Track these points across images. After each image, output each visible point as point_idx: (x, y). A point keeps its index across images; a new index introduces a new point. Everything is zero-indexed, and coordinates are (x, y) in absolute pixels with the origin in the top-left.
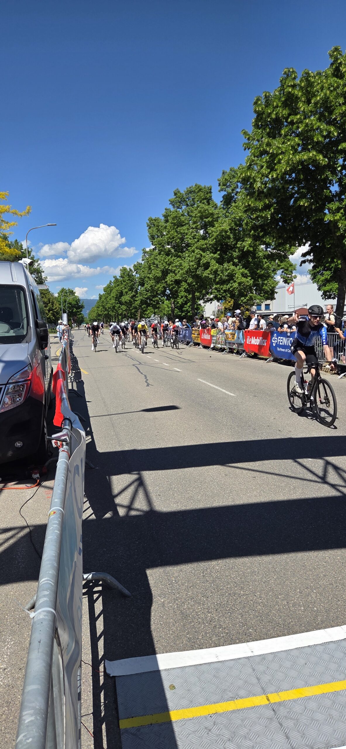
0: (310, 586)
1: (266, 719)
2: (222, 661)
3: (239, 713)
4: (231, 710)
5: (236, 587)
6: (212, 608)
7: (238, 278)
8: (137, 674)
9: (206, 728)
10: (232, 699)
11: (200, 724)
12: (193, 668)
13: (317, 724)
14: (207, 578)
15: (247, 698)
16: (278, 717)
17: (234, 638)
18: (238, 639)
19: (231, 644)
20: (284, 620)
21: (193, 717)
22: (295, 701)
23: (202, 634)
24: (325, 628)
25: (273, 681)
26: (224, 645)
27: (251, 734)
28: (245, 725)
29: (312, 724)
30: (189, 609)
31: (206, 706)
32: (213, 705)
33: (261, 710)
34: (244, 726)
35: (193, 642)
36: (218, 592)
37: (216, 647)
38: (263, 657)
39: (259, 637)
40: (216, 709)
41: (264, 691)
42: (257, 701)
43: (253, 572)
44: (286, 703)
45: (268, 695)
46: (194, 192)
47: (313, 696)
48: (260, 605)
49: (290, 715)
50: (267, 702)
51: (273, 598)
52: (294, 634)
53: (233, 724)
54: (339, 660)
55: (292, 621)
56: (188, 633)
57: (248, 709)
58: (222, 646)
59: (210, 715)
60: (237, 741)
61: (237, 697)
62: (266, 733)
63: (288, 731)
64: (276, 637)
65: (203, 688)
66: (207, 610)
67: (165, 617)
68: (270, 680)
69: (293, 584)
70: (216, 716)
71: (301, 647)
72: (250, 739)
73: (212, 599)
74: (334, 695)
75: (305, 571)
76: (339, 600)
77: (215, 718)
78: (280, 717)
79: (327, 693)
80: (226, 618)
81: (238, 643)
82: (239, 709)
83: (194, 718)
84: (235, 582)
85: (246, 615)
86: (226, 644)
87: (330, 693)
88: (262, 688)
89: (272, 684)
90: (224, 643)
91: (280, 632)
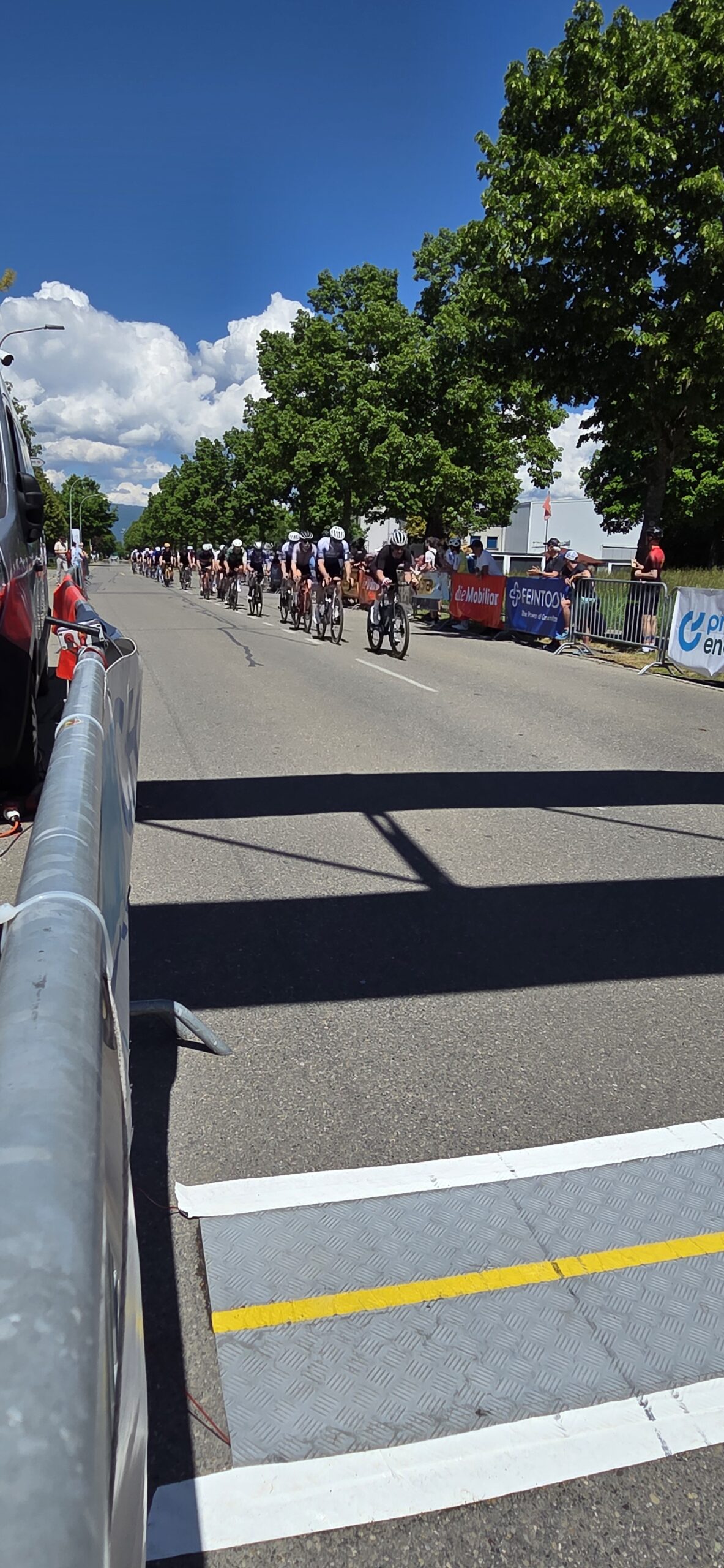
0: (628, 1042)
1: (555, 1314)
2: (446, 1189)
3: (493, 1300)
4: (475, 1292)
5: (465, 1040)
6: (414, 1081)
7: (443, 464)
8: (250, 1214)
9: (419, 1332)
10: (476, 1268)
11: (405, 1322)
12: (379, 1202)
13: (675, 1324)
14: (400, 1023)
15: (509, 1268)
16: (583, 1309)
17: (468, 1142)
18: (479, 1144)
19: (464, 1155)
20: (577, 1108)
21: (388, 1308)
22: (618, 1273)
23: (395, 1134)
24: (668, 1124)
25: (564, 1232)
26: (447, 1158)
27: (525, 1346)
28: (511, 1325)
29: (663, 1325)
30: (363, 1082)
31: (416, 1283)
32: (431, 1280)
33: (542, 1292)
34: (509, 1328)
35: (376, 1150)
36: (427, 1049)
37: (431, 1159)
38: (538, 1182)
39: (524, 1141)
40: (441, 1290)
41: (547, 1253)
42: (533, 1273)
43: (501, 1014)
44: (600, 1278)
45: (556, 1261)
46: (361, 280)
47: (657, 1263)
48: (520, 1076)
49: (611, 1303)
50: (557, 1277)
51: (549, 1064)
52: (602, 1136)
53: (482, 1322)
54: (707, 1189)
55: (595, 1111)
56: (364, 1131)
57: (514, 1290)
58: (443, 1158)
59: (426, 1304)
60: (494, 1361)
61: (485, 1265)
62: (559, 1343)
63: (611, 1339)
64: (562, 1142)
65: (407, 1246)
66: (405, 1086)
67: (309, 1097)
68: (557, 1230)
69: (590, 1037)
70: (441, 1306)
71: (620, 1161)
72: (524, 1358)
73: (413, 1062)
74: (705, 1262)
75: (612, 1013)
76: (691, 1071)
77: (439, 1309)
78: (589, 1308)
79: (688, 1258)
80: (448, 1102)
81: (479, 1153)
82: (492, 1289)
83: (390, 1310)
84: (462, 1032)
85: (492, 1096)
86: (451, 1154)
87: (696, 1259)
88: (543, 1247)
89: (563, 1238)
90: (446, 1153)
91: (571, 1132)
